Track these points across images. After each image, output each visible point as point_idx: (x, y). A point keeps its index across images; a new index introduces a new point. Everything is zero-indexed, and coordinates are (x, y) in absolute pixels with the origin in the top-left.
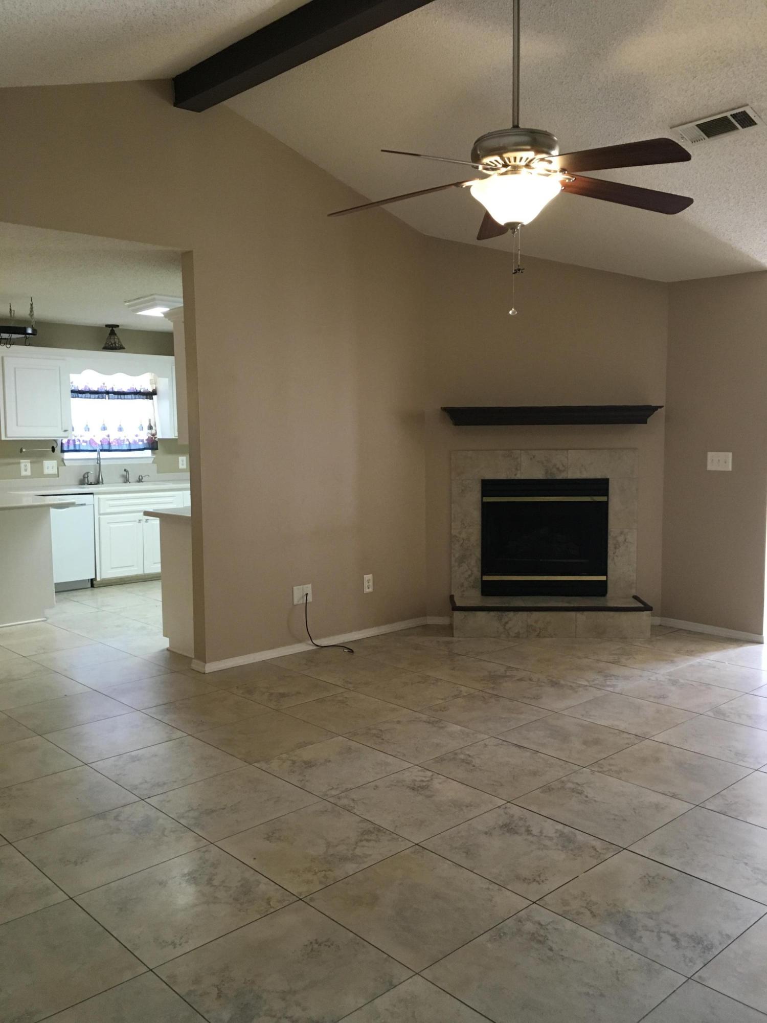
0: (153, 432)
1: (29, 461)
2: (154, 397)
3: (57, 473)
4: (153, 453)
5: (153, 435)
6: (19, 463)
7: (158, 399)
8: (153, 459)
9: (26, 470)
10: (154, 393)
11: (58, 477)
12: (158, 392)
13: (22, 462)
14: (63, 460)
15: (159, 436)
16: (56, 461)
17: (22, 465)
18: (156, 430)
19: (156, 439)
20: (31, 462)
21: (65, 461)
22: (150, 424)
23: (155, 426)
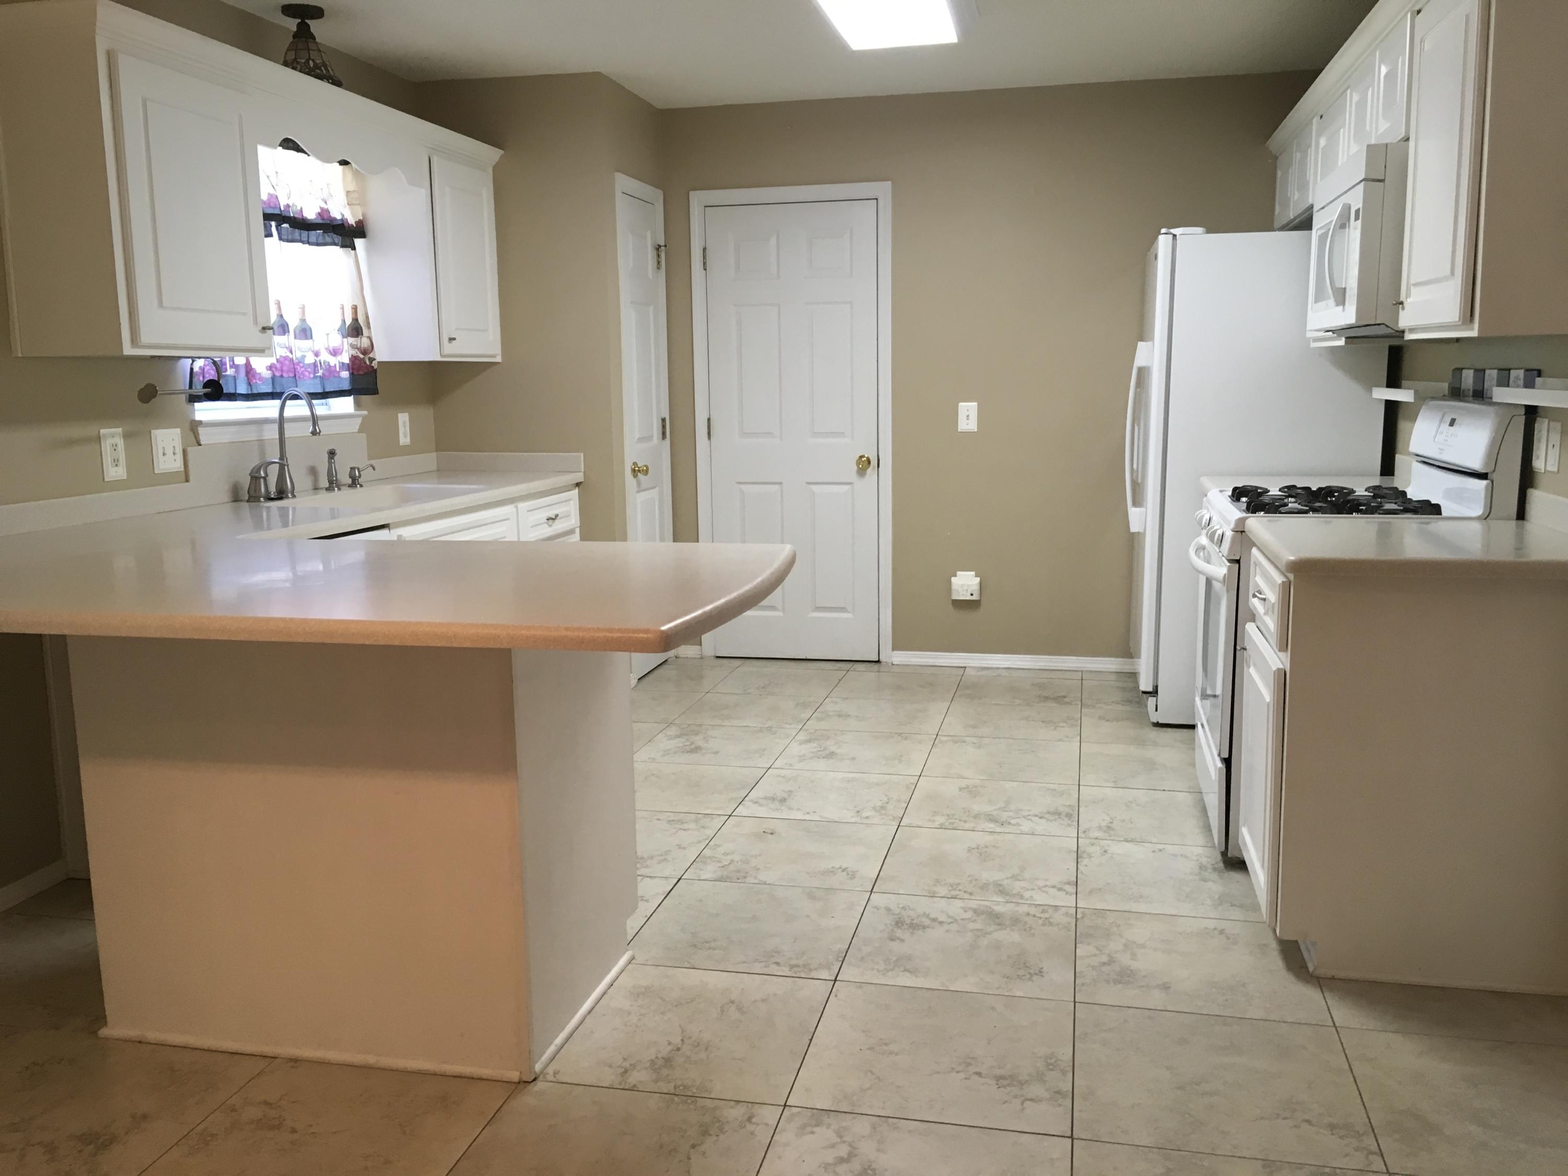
0: (365, 342)
1: (120, 430)
2: (358, 242)
3: (182, 469)
4: (358, 405)
5: (365, 352)
6: (98, 439)
7: (368, 250)
8: (359, 420)
9: (116, 462)
10: (360, 230)
11: (187, 481)
12: (371, 228)
13: (104, 435)
14: (194, 426)
15: (381, 355)
16: (178, 430)
17: (106, 445)
18: (370, 338)
19: (374, 364)
20: (127, 436)
21: (201, 430)
22: (355, 320)
23: (369, 327)
